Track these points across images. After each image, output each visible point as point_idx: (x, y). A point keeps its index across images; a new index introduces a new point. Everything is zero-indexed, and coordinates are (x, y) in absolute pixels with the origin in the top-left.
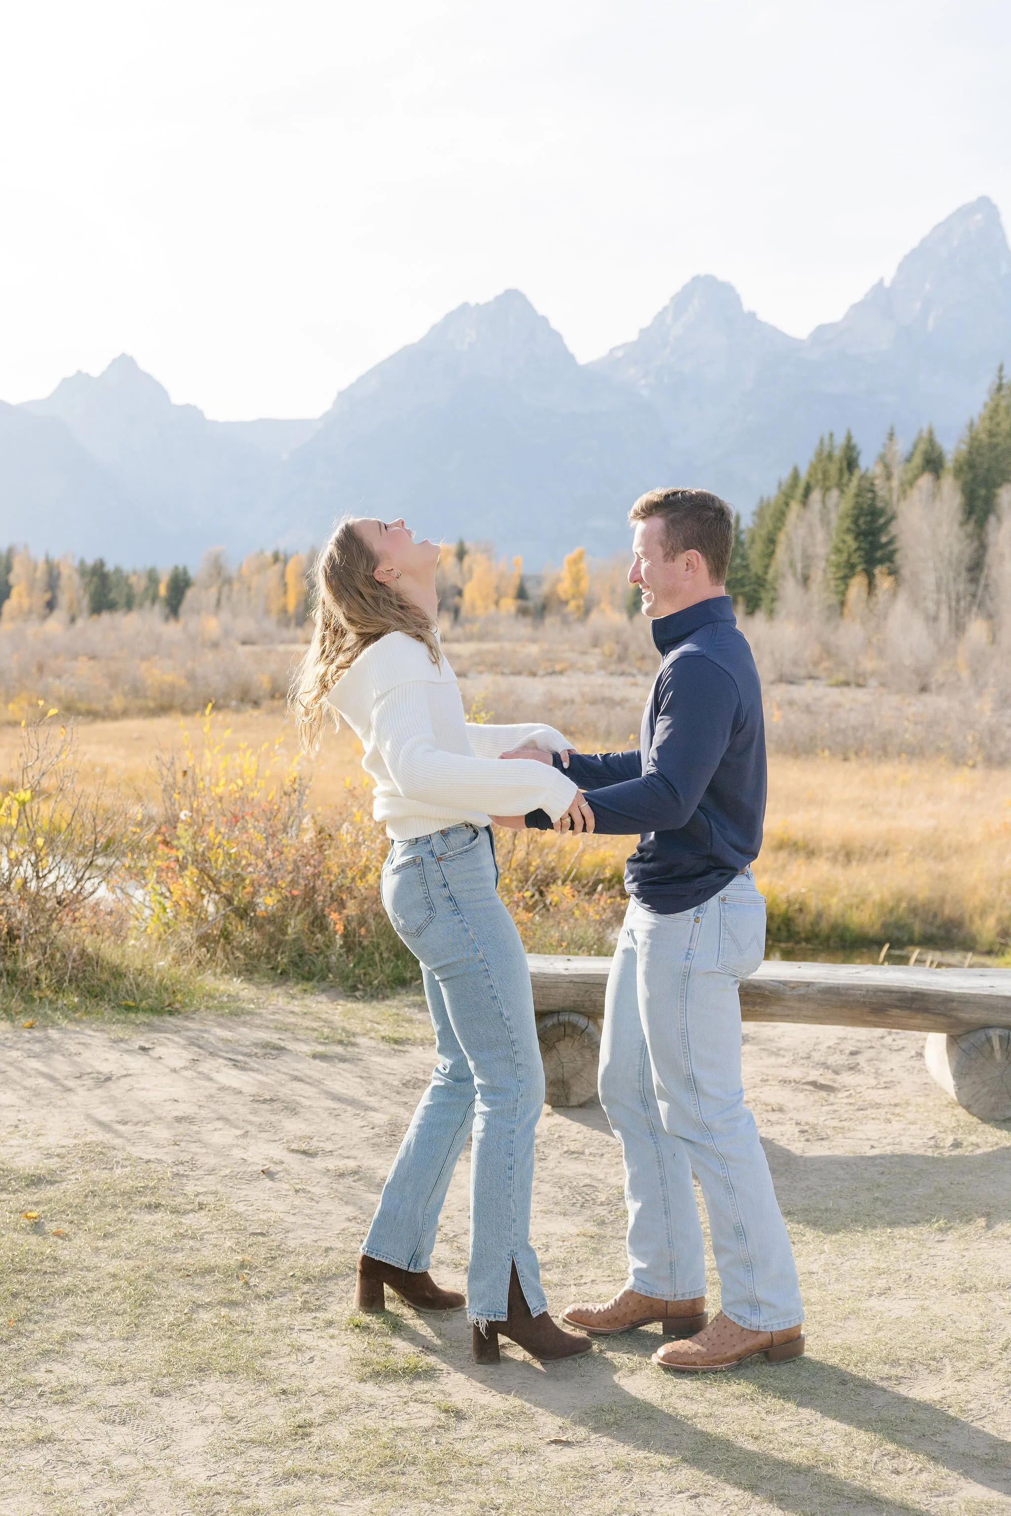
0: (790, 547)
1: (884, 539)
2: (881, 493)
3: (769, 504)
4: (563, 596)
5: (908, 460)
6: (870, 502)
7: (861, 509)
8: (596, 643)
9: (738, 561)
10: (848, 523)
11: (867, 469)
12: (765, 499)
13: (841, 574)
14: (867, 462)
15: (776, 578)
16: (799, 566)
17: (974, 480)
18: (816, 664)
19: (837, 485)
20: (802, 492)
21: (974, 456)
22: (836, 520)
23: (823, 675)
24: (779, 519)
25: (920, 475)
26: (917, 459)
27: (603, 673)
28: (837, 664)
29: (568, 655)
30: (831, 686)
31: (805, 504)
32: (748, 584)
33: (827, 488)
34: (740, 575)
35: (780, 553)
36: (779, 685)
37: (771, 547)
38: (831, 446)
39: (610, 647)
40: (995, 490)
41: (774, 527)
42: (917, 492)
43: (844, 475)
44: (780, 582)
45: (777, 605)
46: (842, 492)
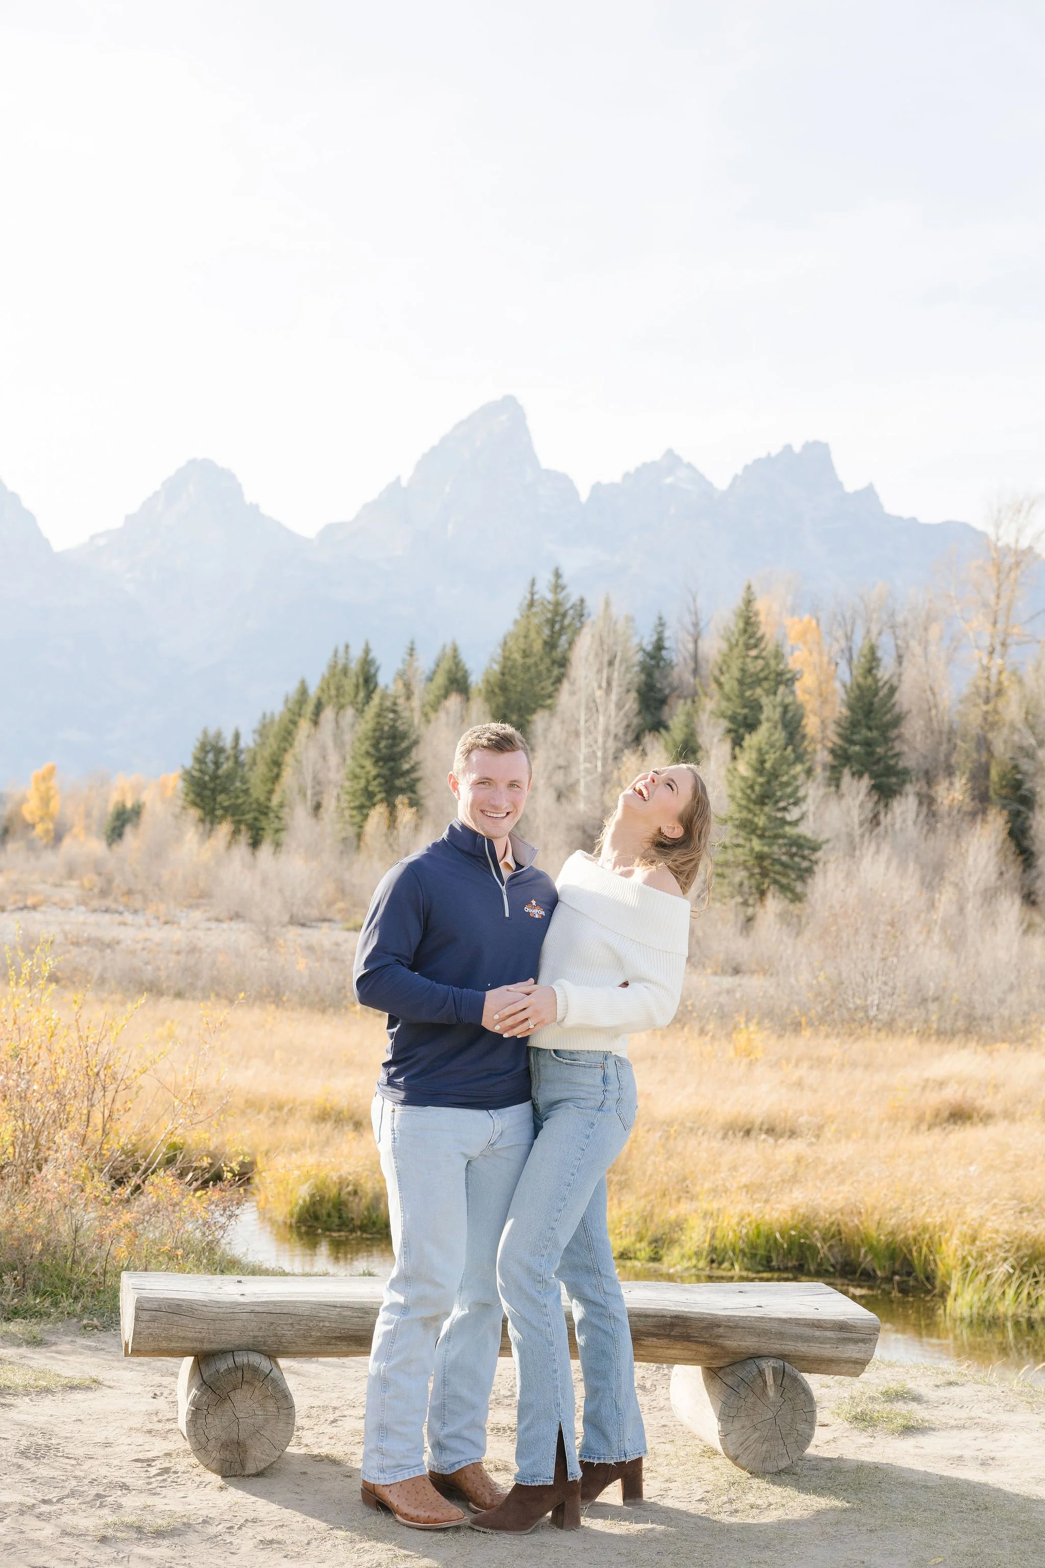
0: (299, 771)
1: (406, 766)
2: (404, 714)
3: (272, 722)
4: (28, 817)
5: (430, 679)
6: (391, 723)
7: (382, 730)
8: (71, 872)
9: (238, 784)
10: (367, 746)
11: (387, 687)
12: (268, 715)
13: (357, 803)
14: (386, 679)
15: (281, 805)
16: (309, 793)
17: (507, 704)
18: (330, 904)
19: (352, 703)
20: (309, 708)
21: (507, 678)
22: (353, 743)
23: (338, 917)
24: (285, 739)
25: (446, 696)
26: (441, 680)
27: (83, 908)
28: (355, 906)
29: (40, 887)
30: (348, 930)
31: (316, 723)
32: (249, 812)
33: (341, 707)
34: (240, 801)
35: (288, 776)
36: (290, 927)
37: (275, 770)
38: (347, 659)
39: (90, 879)
40: (529, 718)
41: (279, 748)
42: (442, 715)
43: (362, 694)
44: (286, 810)
45: (283, 836)
46: (360, 712)
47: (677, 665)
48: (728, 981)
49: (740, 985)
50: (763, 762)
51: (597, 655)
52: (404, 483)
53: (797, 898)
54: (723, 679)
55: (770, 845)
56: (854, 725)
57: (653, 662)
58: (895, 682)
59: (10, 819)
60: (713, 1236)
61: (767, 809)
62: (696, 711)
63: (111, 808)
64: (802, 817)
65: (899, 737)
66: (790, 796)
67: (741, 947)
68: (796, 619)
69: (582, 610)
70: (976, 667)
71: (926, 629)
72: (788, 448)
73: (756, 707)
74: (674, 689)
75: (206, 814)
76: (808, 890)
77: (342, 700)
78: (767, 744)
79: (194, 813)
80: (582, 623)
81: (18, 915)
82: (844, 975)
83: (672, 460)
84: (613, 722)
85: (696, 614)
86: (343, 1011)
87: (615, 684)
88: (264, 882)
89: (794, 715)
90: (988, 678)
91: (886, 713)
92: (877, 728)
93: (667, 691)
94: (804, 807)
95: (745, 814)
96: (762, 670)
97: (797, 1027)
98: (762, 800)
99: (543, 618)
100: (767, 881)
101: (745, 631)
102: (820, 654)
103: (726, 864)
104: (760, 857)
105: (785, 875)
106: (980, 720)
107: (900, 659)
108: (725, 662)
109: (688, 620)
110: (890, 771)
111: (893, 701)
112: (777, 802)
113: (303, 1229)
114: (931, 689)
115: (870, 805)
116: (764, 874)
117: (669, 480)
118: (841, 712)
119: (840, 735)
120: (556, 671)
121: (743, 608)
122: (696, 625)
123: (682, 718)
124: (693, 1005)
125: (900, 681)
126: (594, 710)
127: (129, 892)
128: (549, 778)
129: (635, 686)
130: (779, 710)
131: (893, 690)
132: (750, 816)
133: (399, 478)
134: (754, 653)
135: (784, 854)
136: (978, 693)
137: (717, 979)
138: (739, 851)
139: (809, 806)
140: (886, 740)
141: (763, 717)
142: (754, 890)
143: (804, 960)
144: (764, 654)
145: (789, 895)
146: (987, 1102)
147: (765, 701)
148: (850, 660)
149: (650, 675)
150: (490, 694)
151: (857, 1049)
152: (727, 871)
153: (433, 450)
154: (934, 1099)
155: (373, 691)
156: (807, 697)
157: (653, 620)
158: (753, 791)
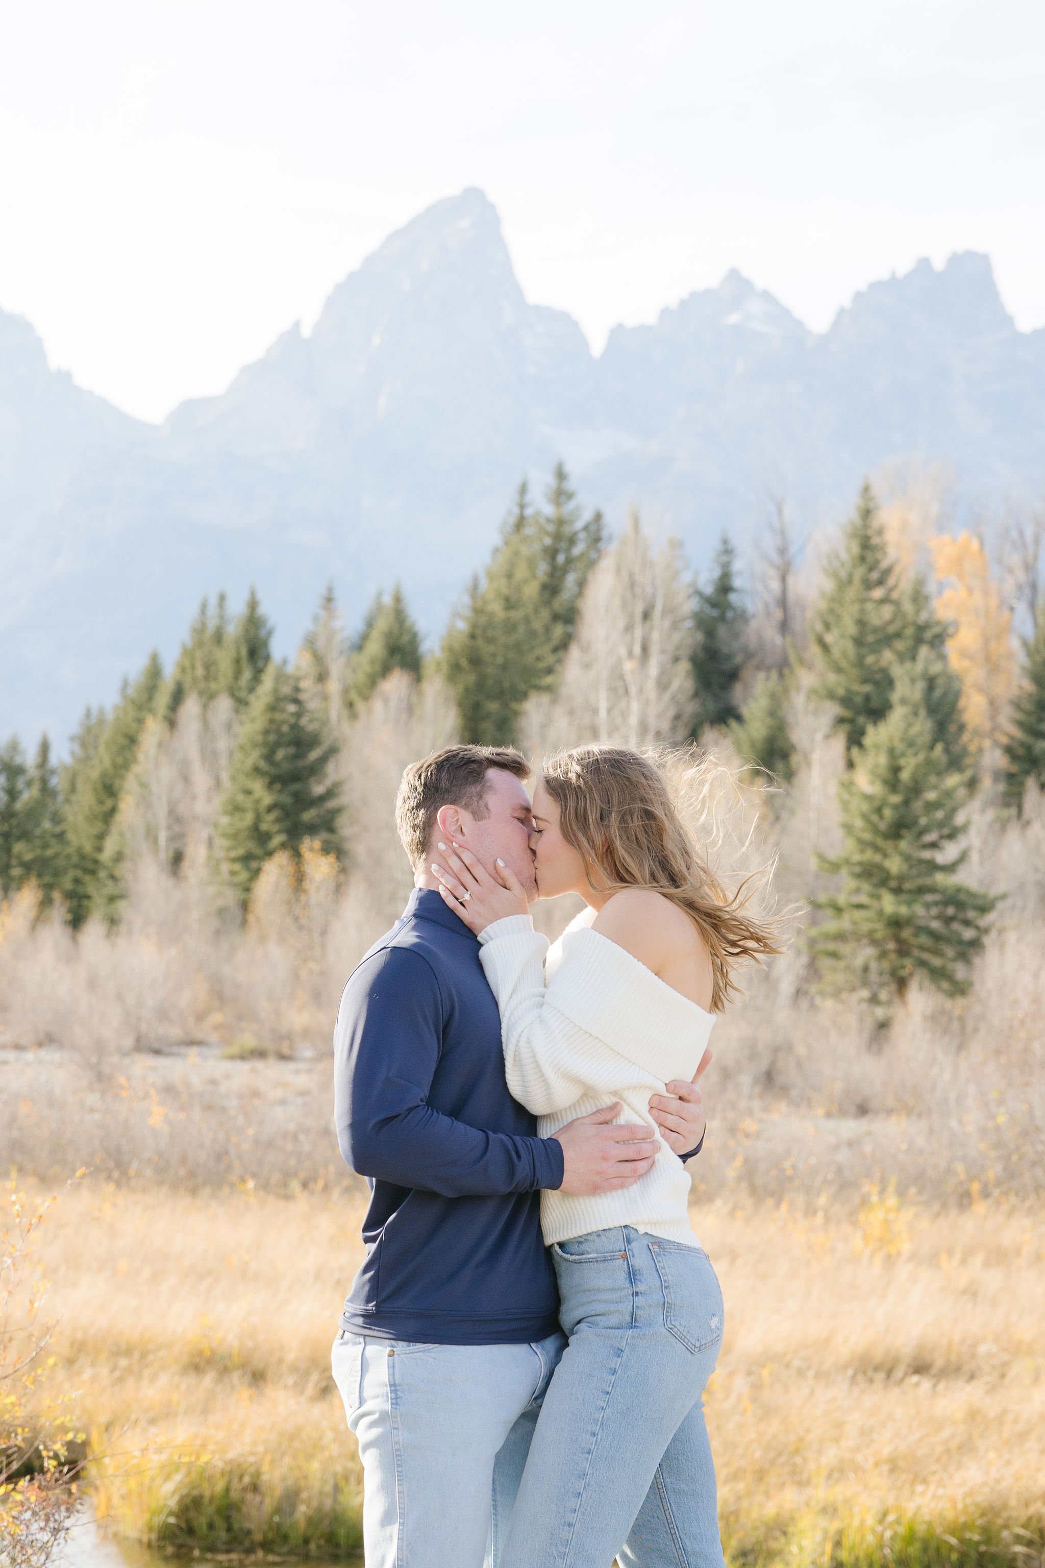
0: (145, 802)
1: (318, 789)
2: (313, 705)
3: (101, 722)
5: (359, 647)
6: (292, 720)
7: (278, 732)
9: (47, 825)
10: (254, 757)
11: (285, 662)
12: (95, 712)
13: (241, 852)
14: (283, 647)
15: (119, 857)
16: (163, 836)
17: (480, 686)
18: (200, 1017)
19: (229, 689)
20: (162, 700)
21: (480, 642)
22: (231, 754)
23: (214, 1038)
24: (123, 749)
25: (383, 675)
26: (375, 648)
28: (240, 1018)
30: (231, 1058)
31: (172, 723)
32: (66, 870)
33: (209, 697)
34: (50, 852)
35: (128, 811)
37: (109, 802)
38: (222, 617)
40: (515, 706)
41: (113, 765)
42: (378, 705)
43: (247, 675)
44: (126, 864)
45: (122, 906)
46: (241, 703)
47: (754, 616)
48: (850, 1127)
49: (869, 1134)
50: (896, 770)
51: (624, 604)
52: (306, 331)
53: (959, 989)
54: (829, 638)
55: (909, 904)
56: (1042, 707)
57: (715, 613)
60: (838, 1544)
61: (903, 845)
62: (786, 691)
64: (963, 857)
66: (941, 825)
67: (869, 1071)
68: (946, 537)
69: (599, 530)
72: (924, 264)
73: (885, 682)
74: (749, 655)
76: (976, 978)
77: (213, 686)
78: (902, 740)
80: (599, 551)
83: (738, 286)
84: (653, 711)
85: (783, 533)
86: (226, 1190)
87: (655, 649)
88: (92, 984)
89: (945, 694)
93: (738, 659)
94: (965, 842)
95: (869, 855)
96: (891, 622)
97: (964, 1200)
98: (896, 832)
99: (537, 547)
100: (908, 962)
101: (862, 559)
102: (986, 593)
103: (840, 937)
104: (896, 923)
105: (937, 953)
108: (831, 611)
109: (770, 542)
112: (921, 834)
113: (170, 1550)
116: (903, 951)
117: (734, 318)
118: (1021, 687)
119: (1020, 724)
120: (558, 630)
121: (858, 522)
122: (783, 551)
123: (763, 701)
124: (794, 1167)
126: (621, 691)
129: (686, 652)
130: (921, 685)
132: (878, 858)
133: (297, 325)
134: (878, 593)
135: (934, 918)
137: (831, 1124)
138: (859, 915)
139: (973, 839)
141: (895, 697)
142: (886, 978)
143: (972, 1090)
144: (895, 595)
145: (945, 985)
147: (898, 671)
148: (1033, 604)
149: (710, 633)
150: (455, 670)
152: (845, 949)
155: (263, 669)
156: (966, 663)
157: (715, 544)
158: (881, 817)
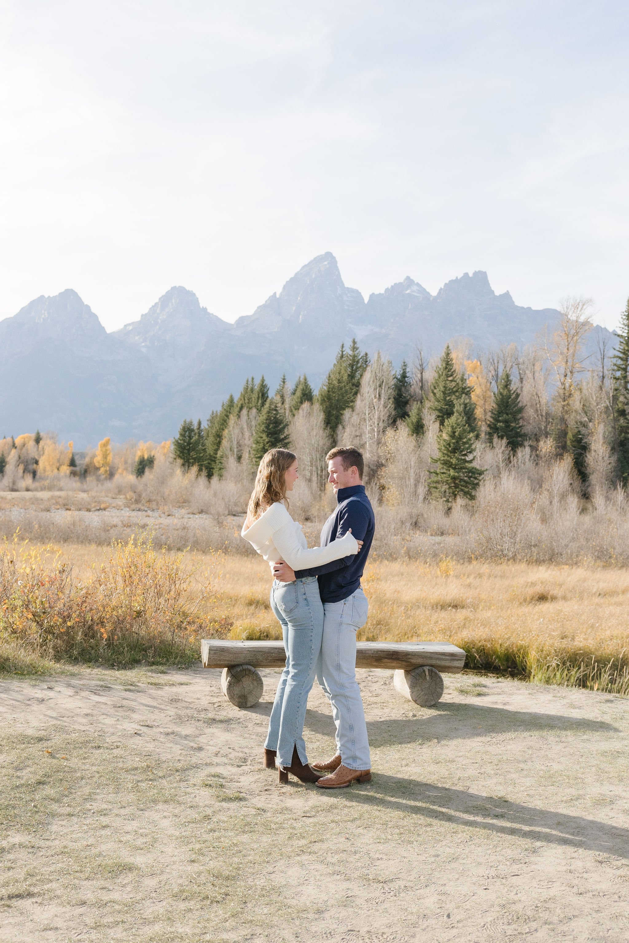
0: (230, 440)
1: (282, 437)
2: (281, 411)
3: (216, 415)
4: (97, 465)
5: (294, 394)
6: (275, 416)
7: (270, 420)
8: (120, 491)
9: (201, 447)
10: (263, 427)
11: (273, 399)
12: (215, 412)
14: (271, 394)
15: (222, 457)
16: (235, 450)
17: (331, 406)
19: (255, 406)
20: (236, 410)
21: (331, 393)
22: (256, 426)
24: (223, 424)
25: (301, 403)
26: (299, 393)
27: (128, 509)
29: (106, 499)
31: (239, 416)
32: (206, 460)
33: (250, 408)
34: (202, 455)
35: (225, 443)
36: (228, 516)
37: (218, 439)
38: (253, 385)
39: (130, 494)
40: (341, 412)
41: (220, 428)
42: (300, 412)
43: (260, 401)
44: (225, 459)
45: (223, 471)
46: (259, 411)
47: (413, 385)
48: (438, 539)
49: (444, 541)
50: (454, 432)
51: (374, 381)
52: (278, 296)
54: (435, 391)
55: (458, 473)
56: (500, 413)
57: (401, 384)
58: (519, 391)
59: (87, 466)
61: (456, 455)
62: (422, 408)
63: (137, 459)
64: (474, 459)
65: (522, 418)
66: (468, 449)
67: (445, 522)
68: (470, 362)
69: (366, 359)
70: (559, 384)
71: (534, 365)
72: (466, 275)
73: (451, 404)
74: (412, 397)
75: (185, 462)
76: (478, 494)
77: (251, 405)
78: (456, 423)
79: (179, 461)
80: (367, 365)
81: (97, 513)
82: (492, 535)
83: (409, 281)
84: (382, 414)
85: (421, 360)
87: (383, 396)
88: (215, 495)
89: (470, 409)
90: (564, 388)
91: (514, 407)
92: (511, 414)
93: (408, 398)
94: (475, 454)
95: (446, 458)
96: (454, 387)
97: (470, 560)
98: (454, 451)
99: (348, 363)
100: (458, 490)
101: (446, 368)
102: (483, 378)
103: (437, 482)
104: (454, 478)
105: (466, 487)
106: (561, 409)
107: (521, 380)
108: (436, 383)
109: (418, 362)
110: (518, 435)
111: (518, 401)
112: (462, 451)
114: (537, 394)
115: (507, 452)
116: (456, 486)
117: (408, 292)
118: (493, 406)
119: (493, 418)
120: (354, 390)
121: (445, 357)
122: (421, 365)
123: (416, 411)
124: (421, 550)
125: (522, 391)
126: (373, 408)
127: (149, 501)
128: (352, 442)
129: (392, 396)
130: (462, 406)
131: (518, 395)
132: (449, 459)
133: (275, 293)
134: (450, 379)
135: (466, 477)
136: (560, 396)
137: (433, 538)
138: (443, 476)
139: (477, 453)
140: (516, 420)
141: (455, 410)
142: (451, 495)
143: (473, 528)
144: (456, 379)
145: (469, 497)
146: (555, 592)
147: (455, 402)
148: (497, 382)
149: (400, 390)
150: (323, 401)
151: (498, 569)
152: (439, 486)
153: (291, 279)
154: (531, 591)
155: (265, 401)
156: (477, 399)
157: (401, 363)
158: (450, 446)
